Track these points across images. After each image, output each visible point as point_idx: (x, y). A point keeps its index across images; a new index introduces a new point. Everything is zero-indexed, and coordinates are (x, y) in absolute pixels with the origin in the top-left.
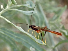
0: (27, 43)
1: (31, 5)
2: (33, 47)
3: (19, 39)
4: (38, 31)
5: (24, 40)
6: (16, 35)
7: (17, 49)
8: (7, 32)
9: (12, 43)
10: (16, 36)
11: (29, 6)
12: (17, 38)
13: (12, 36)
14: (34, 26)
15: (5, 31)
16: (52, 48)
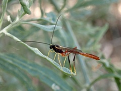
0: (48, 78)
1: (54, 20)
2: (56, 84)
3: (36, 71)
4: (64, 54)
5: (43, 73)
6: (30, 65)
7: (32, 88)
8: (17, 61)
9: (25, 79)
10: (31, 67)
11: (50, 20)
12: (32, 70)
13: (24, 67)
14: (58, 47)
15: (15, 60)
16: (86, 87)
